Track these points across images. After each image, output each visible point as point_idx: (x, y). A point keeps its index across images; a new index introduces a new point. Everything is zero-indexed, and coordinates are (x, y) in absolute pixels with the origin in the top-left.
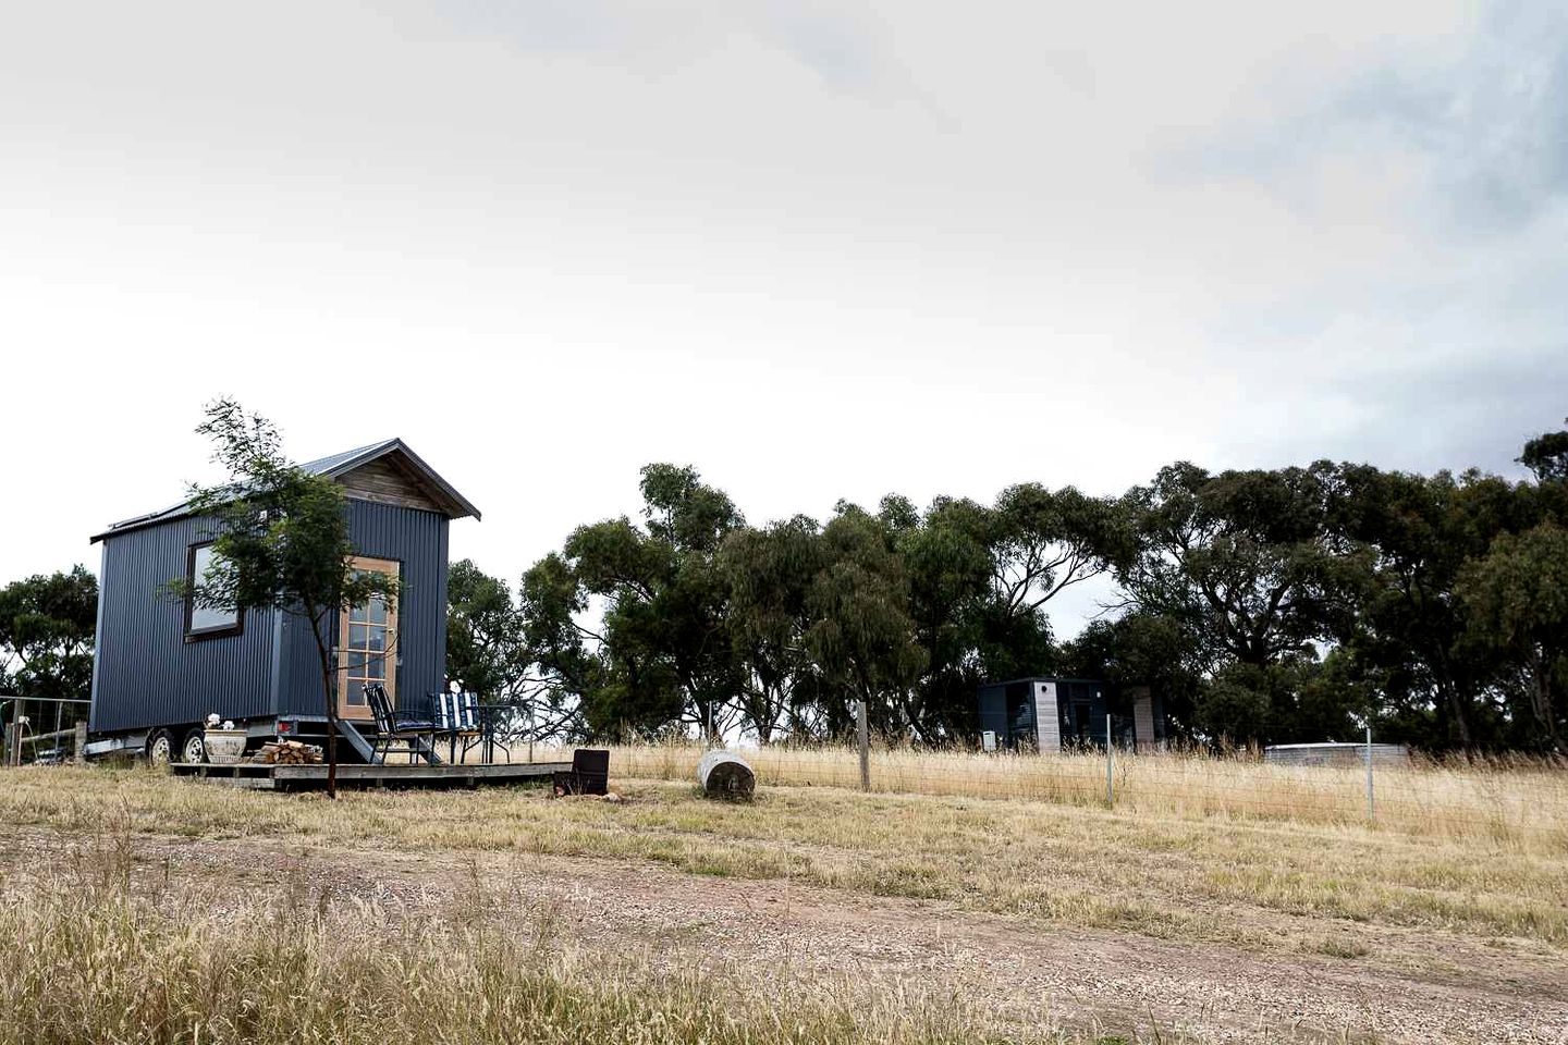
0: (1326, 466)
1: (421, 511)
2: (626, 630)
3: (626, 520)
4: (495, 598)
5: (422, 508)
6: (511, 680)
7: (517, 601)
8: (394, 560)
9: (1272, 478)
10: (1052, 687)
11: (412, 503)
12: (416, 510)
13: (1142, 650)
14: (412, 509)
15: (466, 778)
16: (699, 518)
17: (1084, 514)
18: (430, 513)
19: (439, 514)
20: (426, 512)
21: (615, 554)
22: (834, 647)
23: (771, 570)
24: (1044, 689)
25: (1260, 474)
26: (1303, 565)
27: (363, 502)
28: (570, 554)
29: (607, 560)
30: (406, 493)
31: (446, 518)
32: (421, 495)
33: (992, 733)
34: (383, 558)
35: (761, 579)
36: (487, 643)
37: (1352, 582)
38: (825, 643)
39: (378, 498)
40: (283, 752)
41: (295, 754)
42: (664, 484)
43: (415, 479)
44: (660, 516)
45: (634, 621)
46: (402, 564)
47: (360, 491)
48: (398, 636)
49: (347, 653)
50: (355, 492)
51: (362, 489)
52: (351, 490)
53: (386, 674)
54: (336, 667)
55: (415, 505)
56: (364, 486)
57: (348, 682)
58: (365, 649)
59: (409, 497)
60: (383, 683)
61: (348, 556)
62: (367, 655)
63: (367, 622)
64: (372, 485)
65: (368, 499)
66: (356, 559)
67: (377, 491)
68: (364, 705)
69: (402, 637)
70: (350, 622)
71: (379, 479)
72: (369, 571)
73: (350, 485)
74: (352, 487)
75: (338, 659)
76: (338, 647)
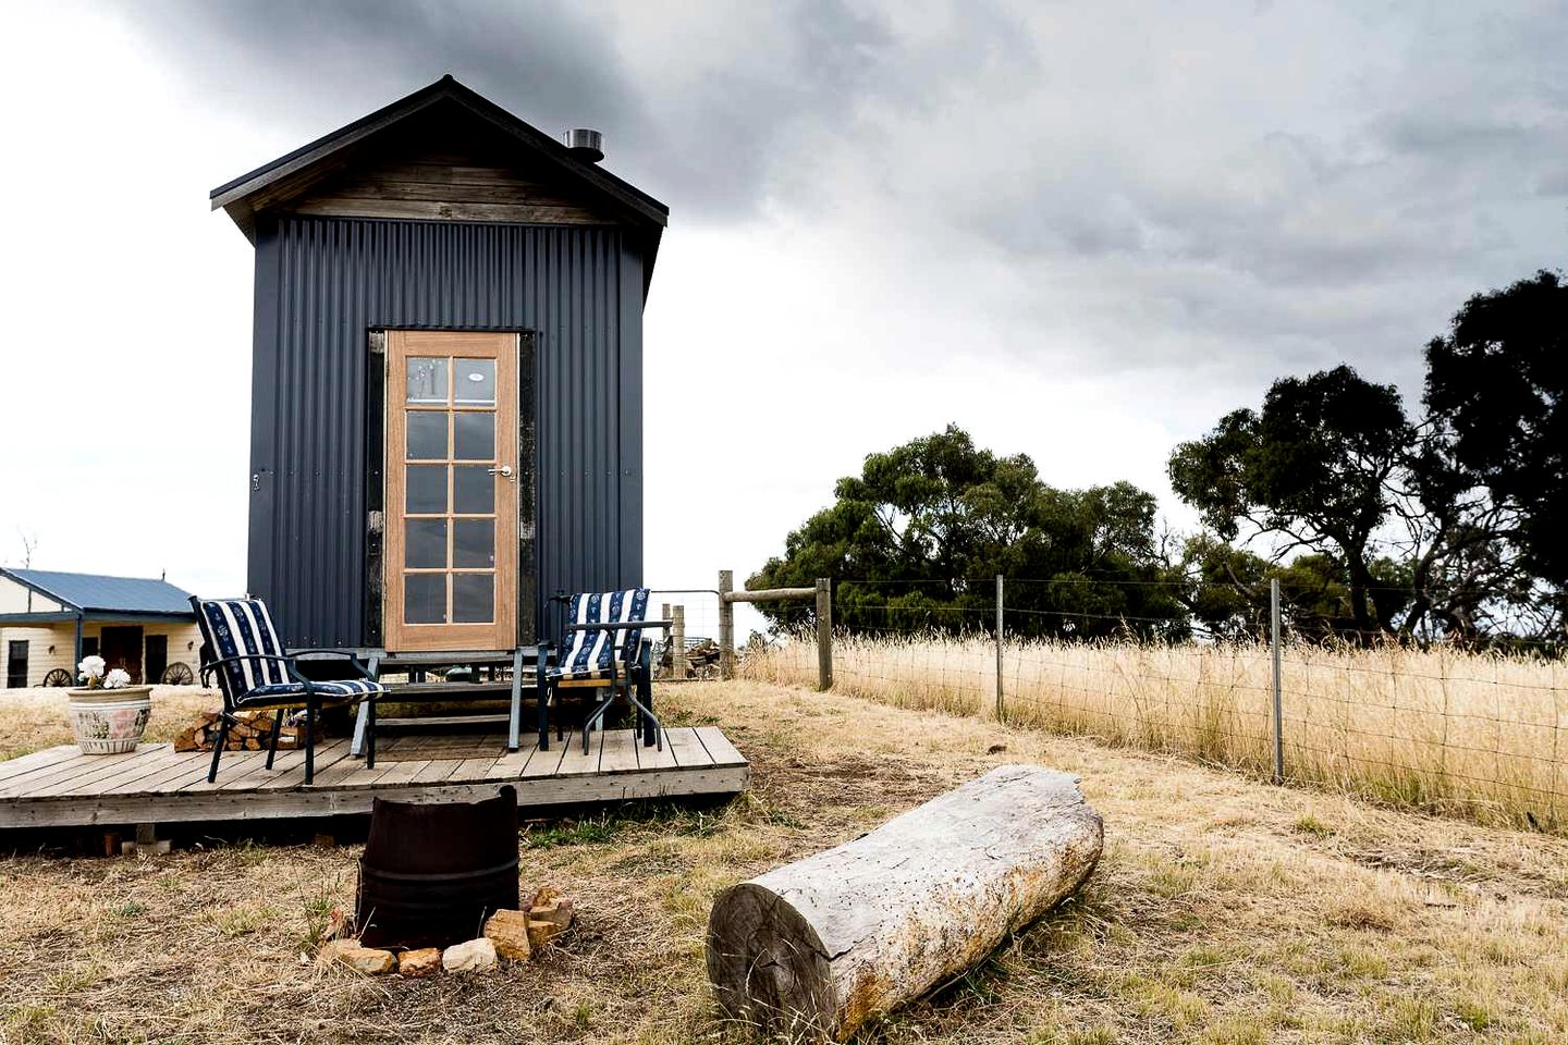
1: (572, 226)
5: (571, 222)
8: (509, 330)
11: (551, 215)
12: (559, 228)
14: (549, 227)
18: (595, 229)
19: (619, 229)
20: (583, 228)
27: (425, 224)
30: (532, 196)
34: (484, 330)
39: (464, 212)
40: (212, 728)
41: (241, 729)
46: (528, 336)
47: (418, 203)
48: (522, 481)
49: (401, 521)
50: (409, 207)
51: (424, 197)
52: (397, 203)
53: (495, 558)
54: (378, 549)
55: (556, 217)
56: (431, 191)
57: (406, 578)
58: (445, 511)
59: (538, 203)
60: (490, 577)
61: (392, 333)
62: (450, 524)
63: (446, 459)
64: (449, 189)
65: (440, 217)
66: (413, 336)
67: (460, 200)
68: (445, 622)
69: (532, 481)
70: (408, 461)
71: (466, 175)
72: (448, 357)
73: (396, 193)
74: (400, 197)
75: (381, 534)
76: (382, 511)
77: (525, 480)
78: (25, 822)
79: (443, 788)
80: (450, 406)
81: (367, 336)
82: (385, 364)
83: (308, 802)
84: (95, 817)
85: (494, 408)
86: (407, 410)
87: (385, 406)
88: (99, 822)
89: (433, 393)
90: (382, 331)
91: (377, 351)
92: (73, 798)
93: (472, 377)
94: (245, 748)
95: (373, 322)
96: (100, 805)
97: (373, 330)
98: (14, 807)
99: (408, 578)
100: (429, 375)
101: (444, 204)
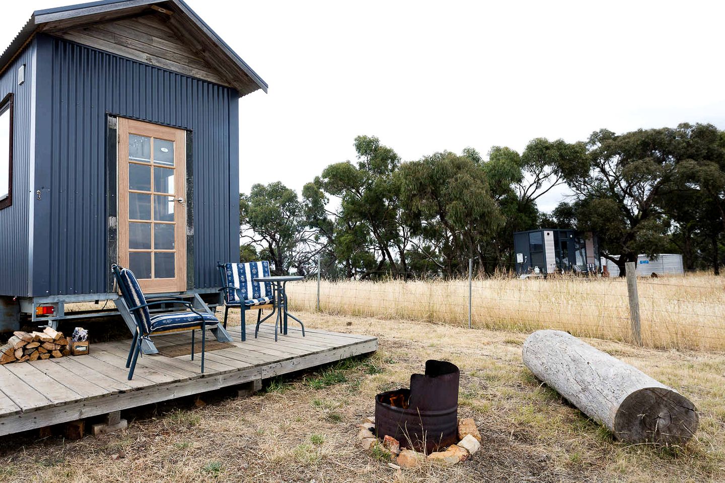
0: (686, 126)
1: (209, 83)
2: (352, 210)
3: (348, 162)
4: (292, 198)
5: (209, 80)
6: (299, 232)
7: (300, 198)
8: (180, 128)
9: (659, 132)
10: (551, 233)
11: (200, 74)
12: (204, 81)
13: (599, 215)
14: (199, 80)
15: (252, 382)
16: (381, 160)
17: (568, 151)
18: (219, 86)
19: (228, 89)
20: (214, 84)
21: (345, 177)
22: (461, 215)
23: (425, 178)
24: (548, 234)
25: (654, 130)
26: (685, 173)
27: (141, 64)
28: (324, 176)
29: (341, 180)
30: (191, 62)
31: (235, 94)
32: (207, 66)
33: (521, 255)
34: (168, 126)
35: (421, 183)
36: (289, 217)
37: (712, 179)
38: (457, 213)
39: (158, 62)
40: (28, 347)
41: (48, 346)
42: (365, 145)
43: (200, 48)
44: (364, 159)
45: (355, 207)
46: (189, 132)
47: (135, 51)
48: (188, 206)
49: (127, 223)
50: (131, 52)
51: (138, 49)
52: (124, 48)
53: (176, 245)
54: (114, 238)
55: (202, 76)
56: (141, 46)
57: (130, 254)
58: (150, 219)
59: (194, 67)
60: (173, 254)
61: (121, 119)
62: (153, 225)
63: (150, 191)
64: (151, 48)
65: (146, 61)
66: (133, 123)
67: (156, 55)
68: (151, 278)
69: (192, 206)
70: (130, 191)
71: (160, 43)
72: (150, 137)
73: (122, 42)
74: (125, 45)
75: (116, 230)
76: (116, 217)
77: (189, 205)
78: (29, 426)
79: (270, 365)
80: (152, 163)
81: (106, 119)
82: (117, 135)
83: (207, 382)
84: (81, 413)
85: (174, 167)
86: (129, 163)
87: (117, 159)
88: (84, 416)
89: (143, 155)
90: (115, 117)
91: (112, 127)
92: (65, 403)
93: (163, 149)
94: (52, 357)
95: (109, 111)
96: (84, 405)
97: (111, 115)
98: (20, 417)
99: (131, 254)
100: (140, 145)
101: (148, 55)
